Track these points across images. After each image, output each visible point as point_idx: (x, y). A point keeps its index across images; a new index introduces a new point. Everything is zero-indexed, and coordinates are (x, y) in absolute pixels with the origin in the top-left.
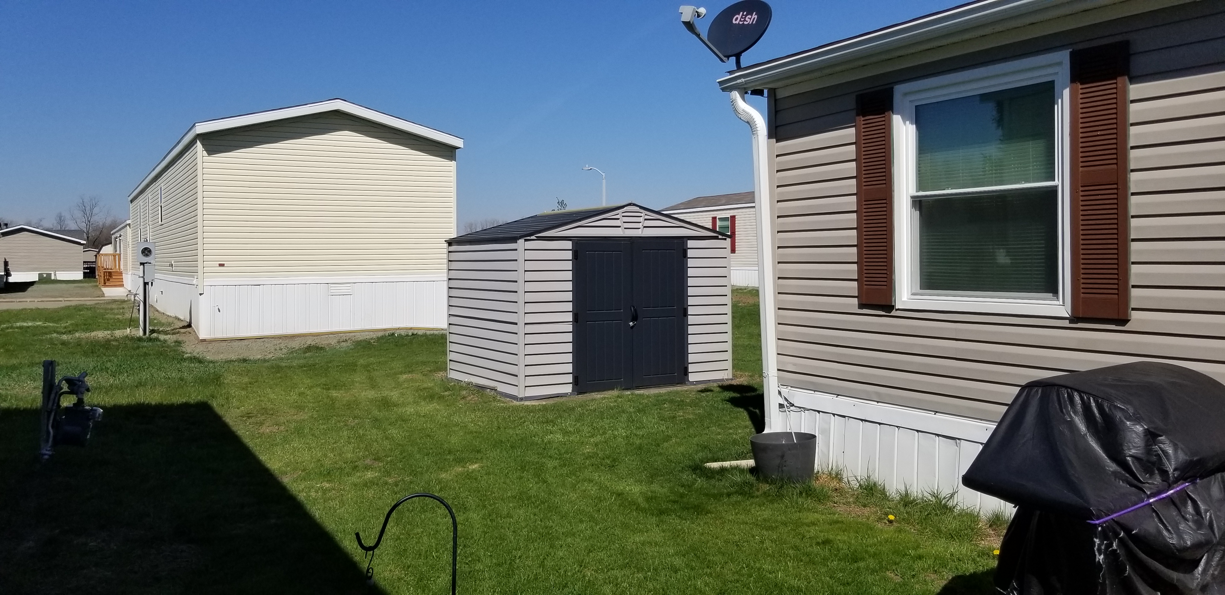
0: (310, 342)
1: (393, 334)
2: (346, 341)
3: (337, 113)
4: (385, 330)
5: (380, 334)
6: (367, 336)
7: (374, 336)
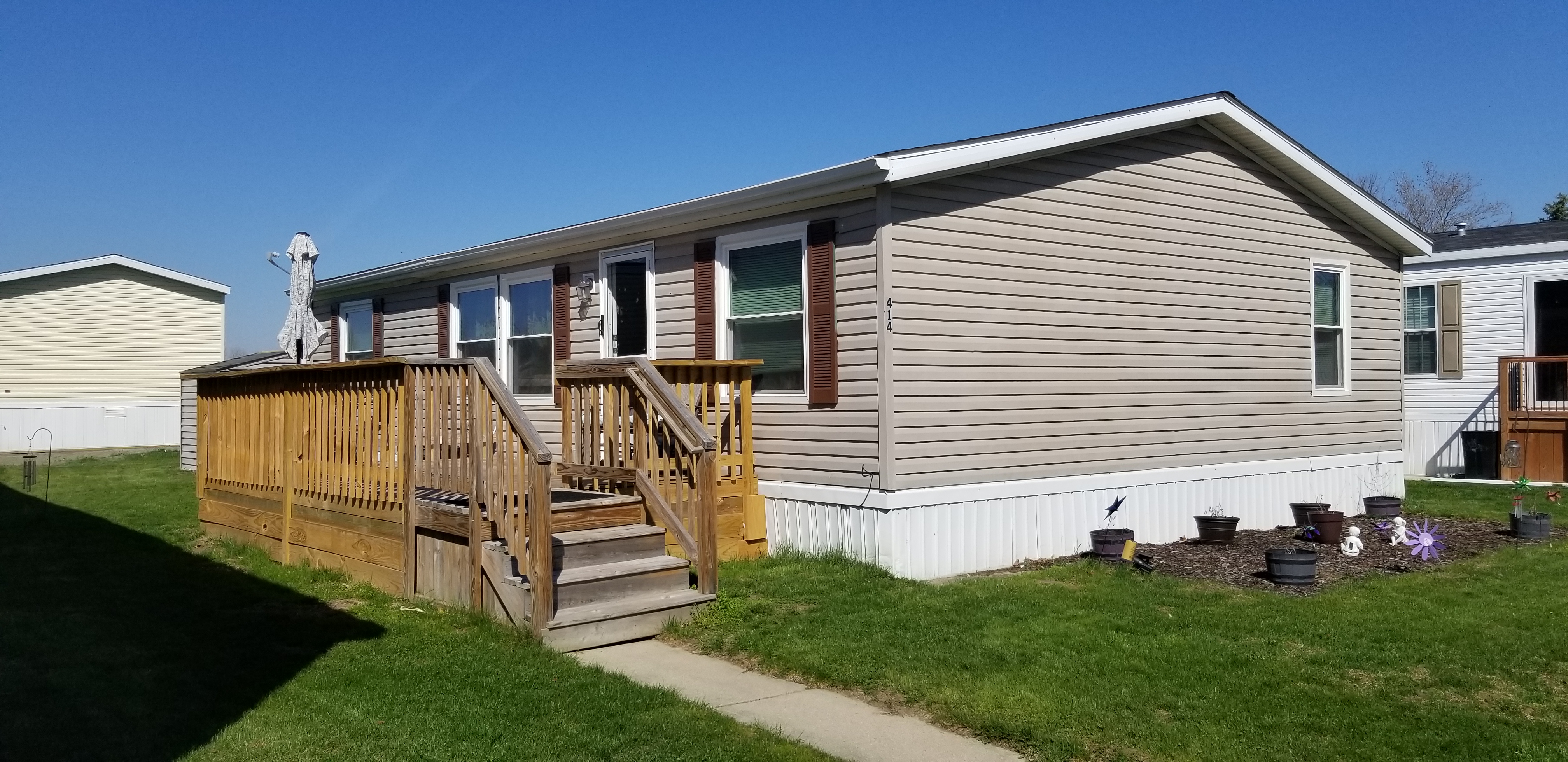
0: (86, 455)
1: (163, 450)
2: (119, 455)
3: (114, 266)
4: (156, 447)
5: (150, 450)
6: (139, 451)
7: (146, 451)
